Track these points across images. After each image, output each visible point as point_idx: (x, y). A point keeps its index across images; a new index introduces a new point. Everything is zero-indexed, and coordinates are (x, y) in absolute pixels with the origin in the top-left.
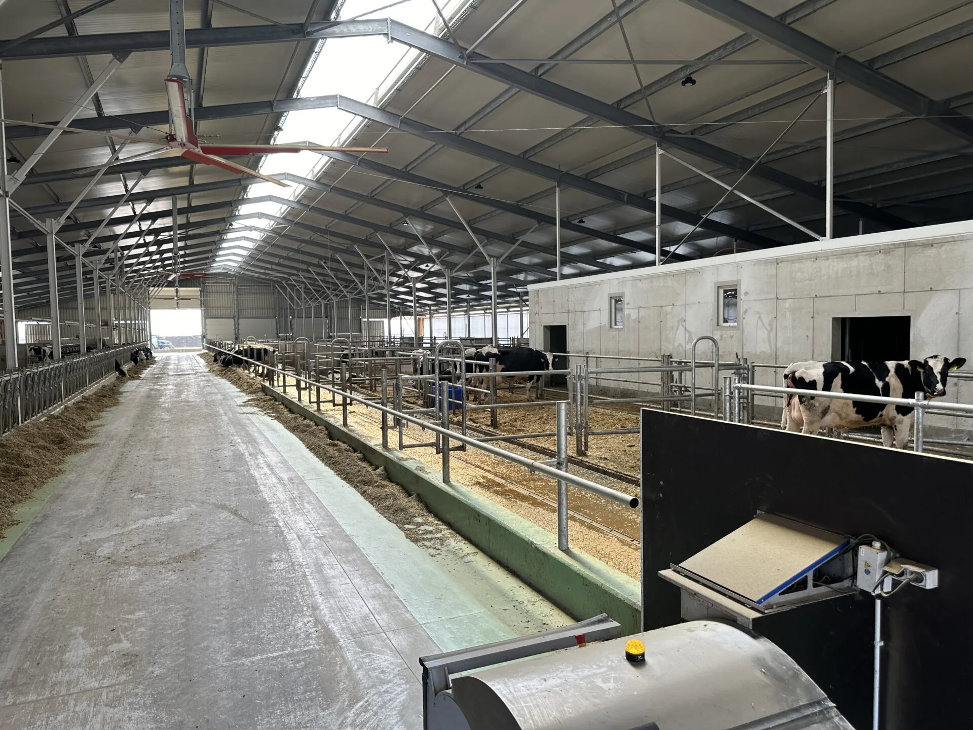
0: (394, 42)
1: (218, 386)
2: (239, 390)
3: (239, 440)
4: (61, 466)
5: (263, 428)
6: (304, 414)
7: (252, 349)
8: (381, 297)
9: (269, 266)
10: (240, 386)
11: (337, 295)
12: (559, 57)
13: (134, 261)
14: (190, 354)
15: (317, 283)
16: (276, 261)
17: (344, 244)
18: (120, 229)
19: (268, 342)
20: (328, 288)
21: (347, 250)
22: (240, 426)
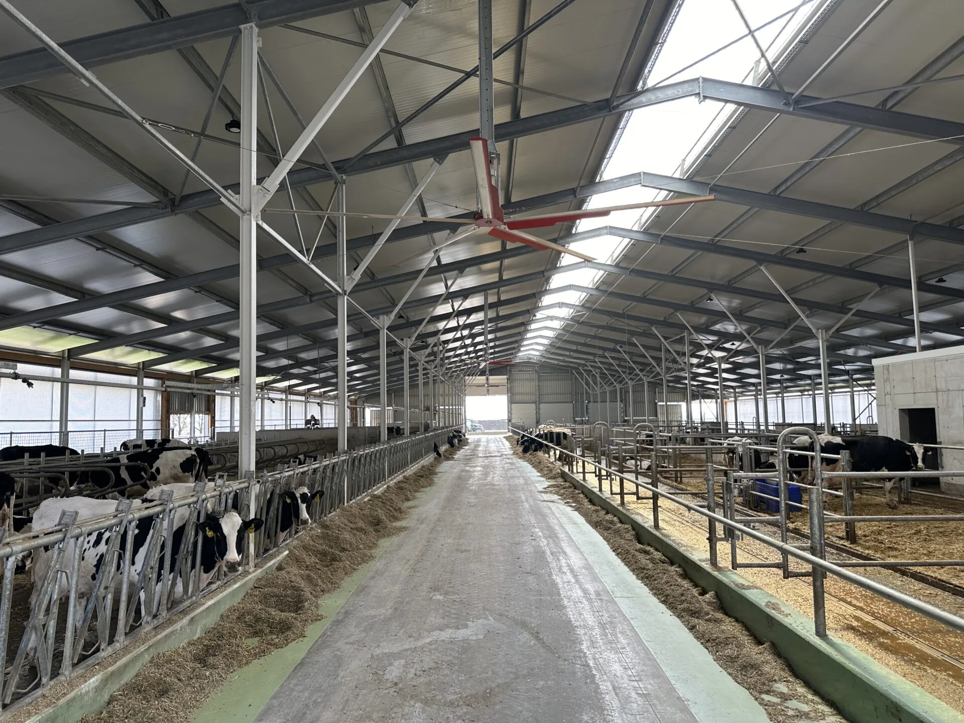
0: (707, 101)
1: (520, 469)
2: (539, 474)
3: (540, 534)
4: (373, 551)
5: (564, 520)
6: (607, 508)
7: (551, 433)
8: (679, 379)
9: (568, 353)
10: (540, 471)
11: (632, 379)
12: (919, 80)
13: (452, 353)
14: (497, 436)
15: (612, 368)
16: (574, 348)
17: (640, 326)
18: (441, 325)
19: (566, 426)
20: (624, 373)
21: (644, 332)
22: (541, 516)
